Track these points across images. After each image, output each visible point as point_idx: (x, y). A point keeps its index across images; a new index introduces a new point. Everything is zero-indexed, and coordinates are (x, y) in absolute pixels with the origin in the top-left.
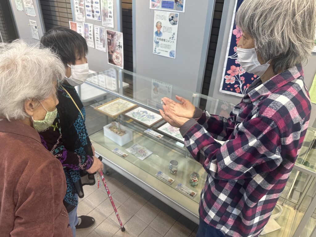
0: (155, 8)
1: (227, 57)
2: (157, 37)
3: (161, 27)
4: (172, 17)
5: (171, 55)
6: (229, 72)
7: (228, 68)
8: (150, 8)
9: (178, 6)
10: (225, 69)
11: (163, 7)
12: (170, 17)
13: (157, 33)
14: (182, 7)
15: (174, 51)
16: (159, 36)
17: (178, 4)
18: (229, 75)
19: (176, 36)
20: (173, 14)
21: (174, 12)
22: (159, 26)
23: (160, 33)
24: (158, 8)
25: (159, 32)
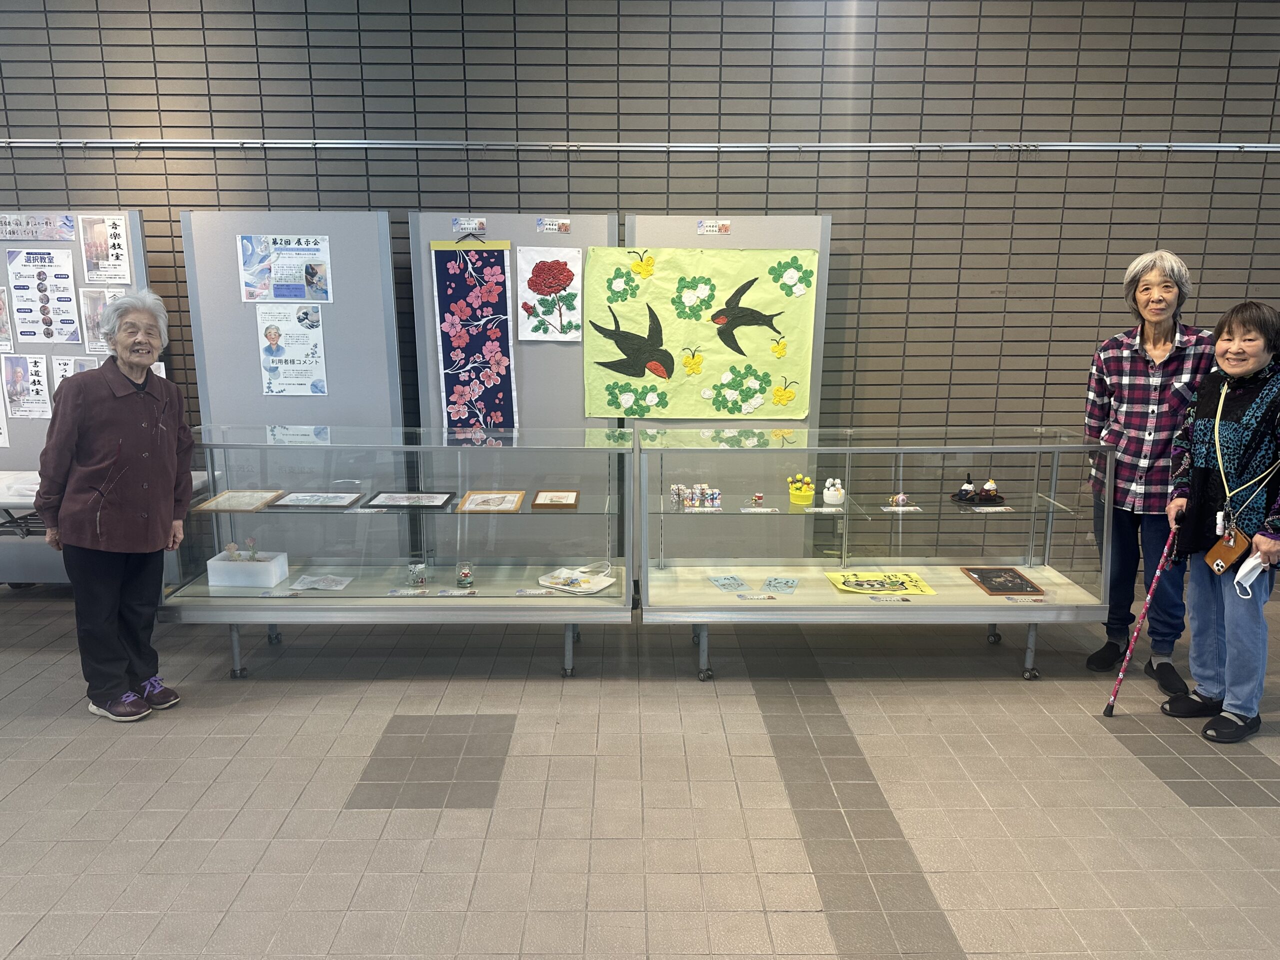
0: (257, 300)
1: (442, 372)
2: (272, 358)
3: (280, 335)
4: (306, 314)
5: (316, 390)
6: (452, 399)
7: (450, 392)
8: (244, 300)
9: (315, 292)
10: (444, 395)
11: (276, 296)
12: (301, 314)
13: (269, 350)
14: (326, 292)
15: (321, 381)
16: (275, 356)
17: (314, 289)
18: (454, 403)
19: (320, 351)
20: (306, 308)
21: (309, 303)
22: (273, 334)
23: (279, 349)
24: (265, 299)
25: (274, 347)
